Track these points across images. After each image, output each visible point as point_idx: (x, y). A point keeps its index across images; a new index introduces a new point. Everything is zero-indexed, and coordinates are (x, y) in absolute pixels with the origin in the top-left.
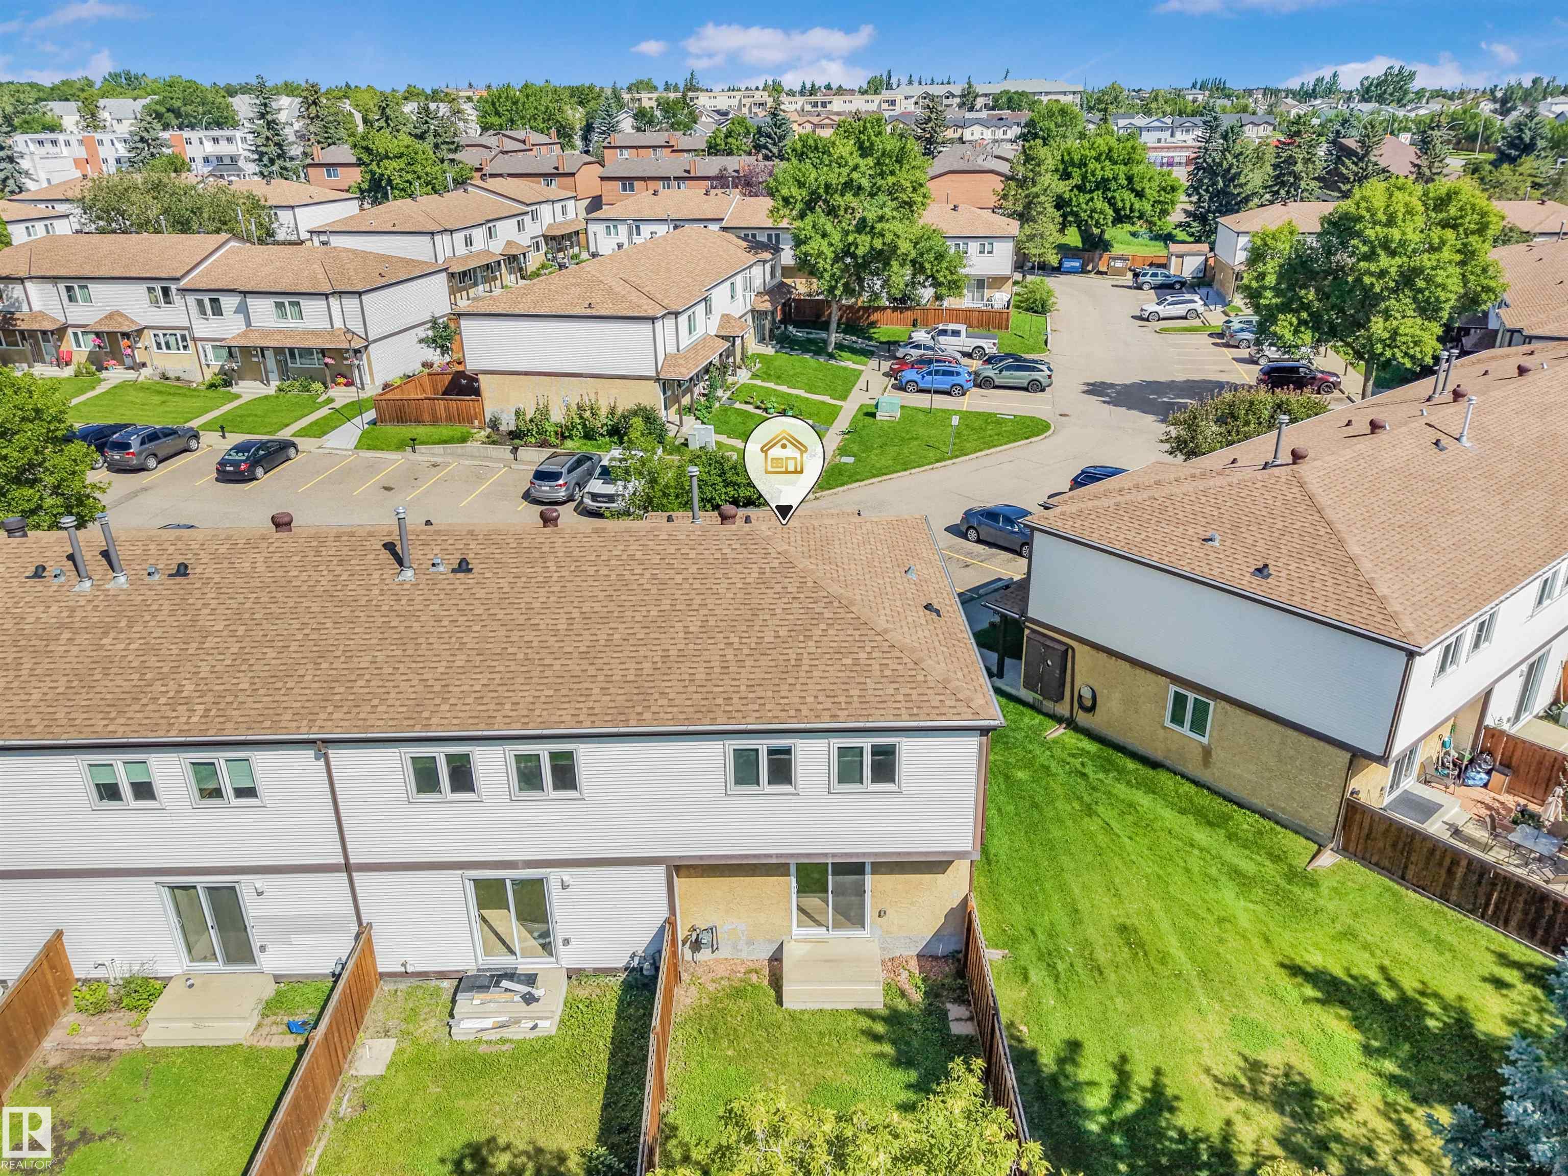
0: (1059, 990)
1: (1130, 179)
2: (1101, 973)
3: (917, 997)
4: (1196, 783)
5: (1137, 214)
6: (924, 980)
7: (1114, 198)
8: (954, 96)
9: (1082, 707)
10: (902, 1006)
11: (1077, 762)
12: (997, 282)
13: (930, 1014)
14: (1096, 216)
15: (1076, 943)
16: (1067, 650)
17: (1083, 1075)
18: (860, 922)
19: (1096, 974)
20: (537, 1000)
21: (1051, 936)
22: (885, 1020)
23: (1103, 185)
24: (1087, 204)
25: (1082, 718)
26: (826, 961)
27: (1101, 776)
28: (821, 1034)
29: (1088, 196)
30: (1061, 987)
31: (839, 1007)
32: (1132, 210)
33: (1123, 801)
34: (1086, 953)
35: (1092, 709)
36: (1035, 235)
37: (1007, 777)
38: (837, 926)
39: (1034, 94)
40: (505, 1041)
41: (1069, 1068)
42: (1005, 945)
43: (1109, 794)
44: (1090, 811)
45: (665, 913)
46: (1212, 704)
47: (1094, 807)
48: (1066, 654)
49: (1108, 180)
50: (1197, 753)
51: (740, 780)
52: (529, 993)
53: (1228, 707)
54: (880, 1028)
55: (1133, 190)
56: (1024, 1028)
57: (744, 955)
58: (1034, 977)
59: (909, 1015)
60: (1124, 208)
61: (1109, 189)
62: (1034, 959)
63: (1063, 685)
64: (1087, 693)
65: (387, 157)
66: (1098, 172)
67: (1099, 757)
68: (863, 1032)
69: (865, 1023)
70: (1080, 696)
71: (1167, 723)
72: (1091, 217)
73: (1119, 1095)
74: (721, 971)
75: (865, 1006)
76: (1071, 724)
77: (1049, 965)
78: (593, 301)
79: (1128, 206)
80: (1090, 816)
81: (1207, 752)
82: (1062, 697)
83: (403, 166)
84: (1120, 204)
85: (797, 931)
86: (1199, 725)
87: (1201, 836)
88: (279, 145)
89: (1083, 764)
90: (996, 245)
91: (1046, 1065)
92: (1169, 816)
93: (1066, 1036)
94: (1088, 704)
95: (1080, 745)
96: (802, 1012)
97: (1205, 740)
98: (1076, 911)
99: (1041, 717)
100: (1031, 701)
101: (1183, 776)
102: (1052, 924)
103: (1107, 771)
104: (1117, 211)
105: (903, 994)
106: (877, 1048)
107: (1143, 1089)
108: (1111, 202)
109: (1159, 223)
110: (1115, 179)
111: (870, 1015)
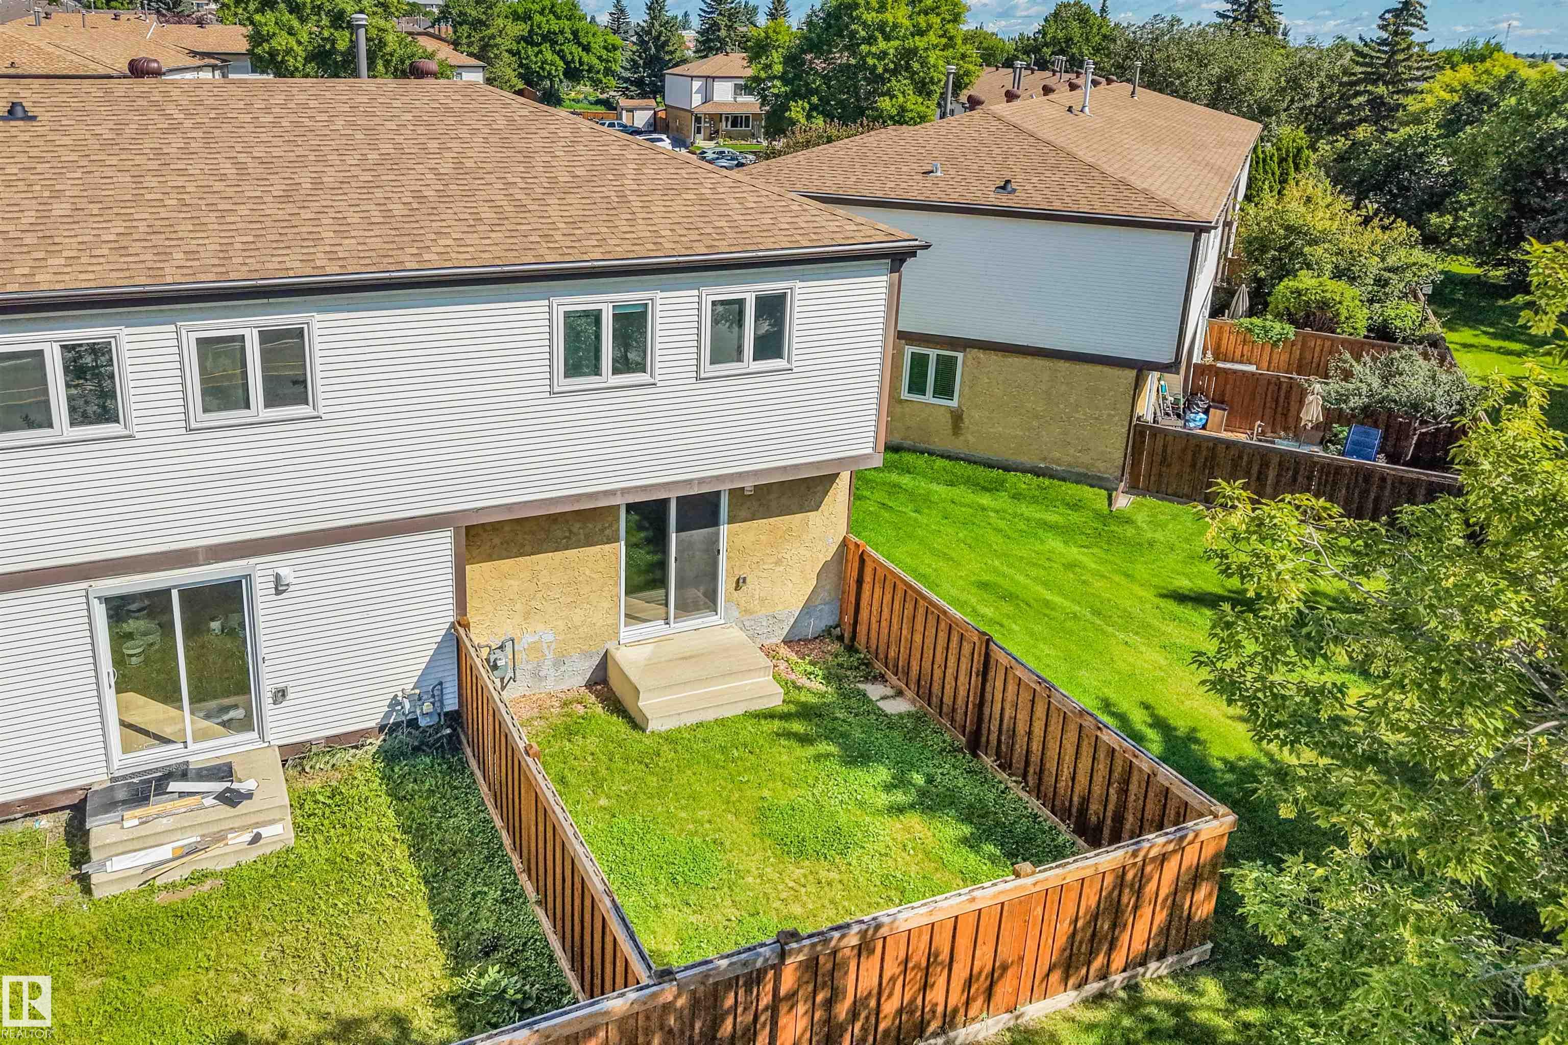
1: (575, 33)
3: (817, 684)
4: (949, 458)
5: (586, 68)
6: (812, 665)
7: (562, 51)
10: (806, 697)
13: (846, 699)
14: (548, 67)
23: (549, 38)
24: (536, 56)
26: (681, 660)
29: (536, 49)
32: (581, 63)
45: (450, 611)
46: (960, 356)
49: (555, 33)
50: (946, 420)
52: (228, 790)
53: (981, 355)
54: (800, 727)
55: (579, 44)
57: (550, 686)
59: (823, 706)
60: (573, 61)
61: (556, 42)
66: (543, 25)
68: (779, 736)
69: (772, 725)
71: (906, 394)
72: (543, 69)
75: (758, 708)
79: (577, 58)
81: (957, 417)
84: (569, 58)
86: (945, 388)
96: (681, 727)
97: (954, 403)
104: (567, 63)
105: (800, 687)
106: (813, 750)
108: (561, 54)
109: (604, 81)
110: (562, 32)
111: (774, 716)
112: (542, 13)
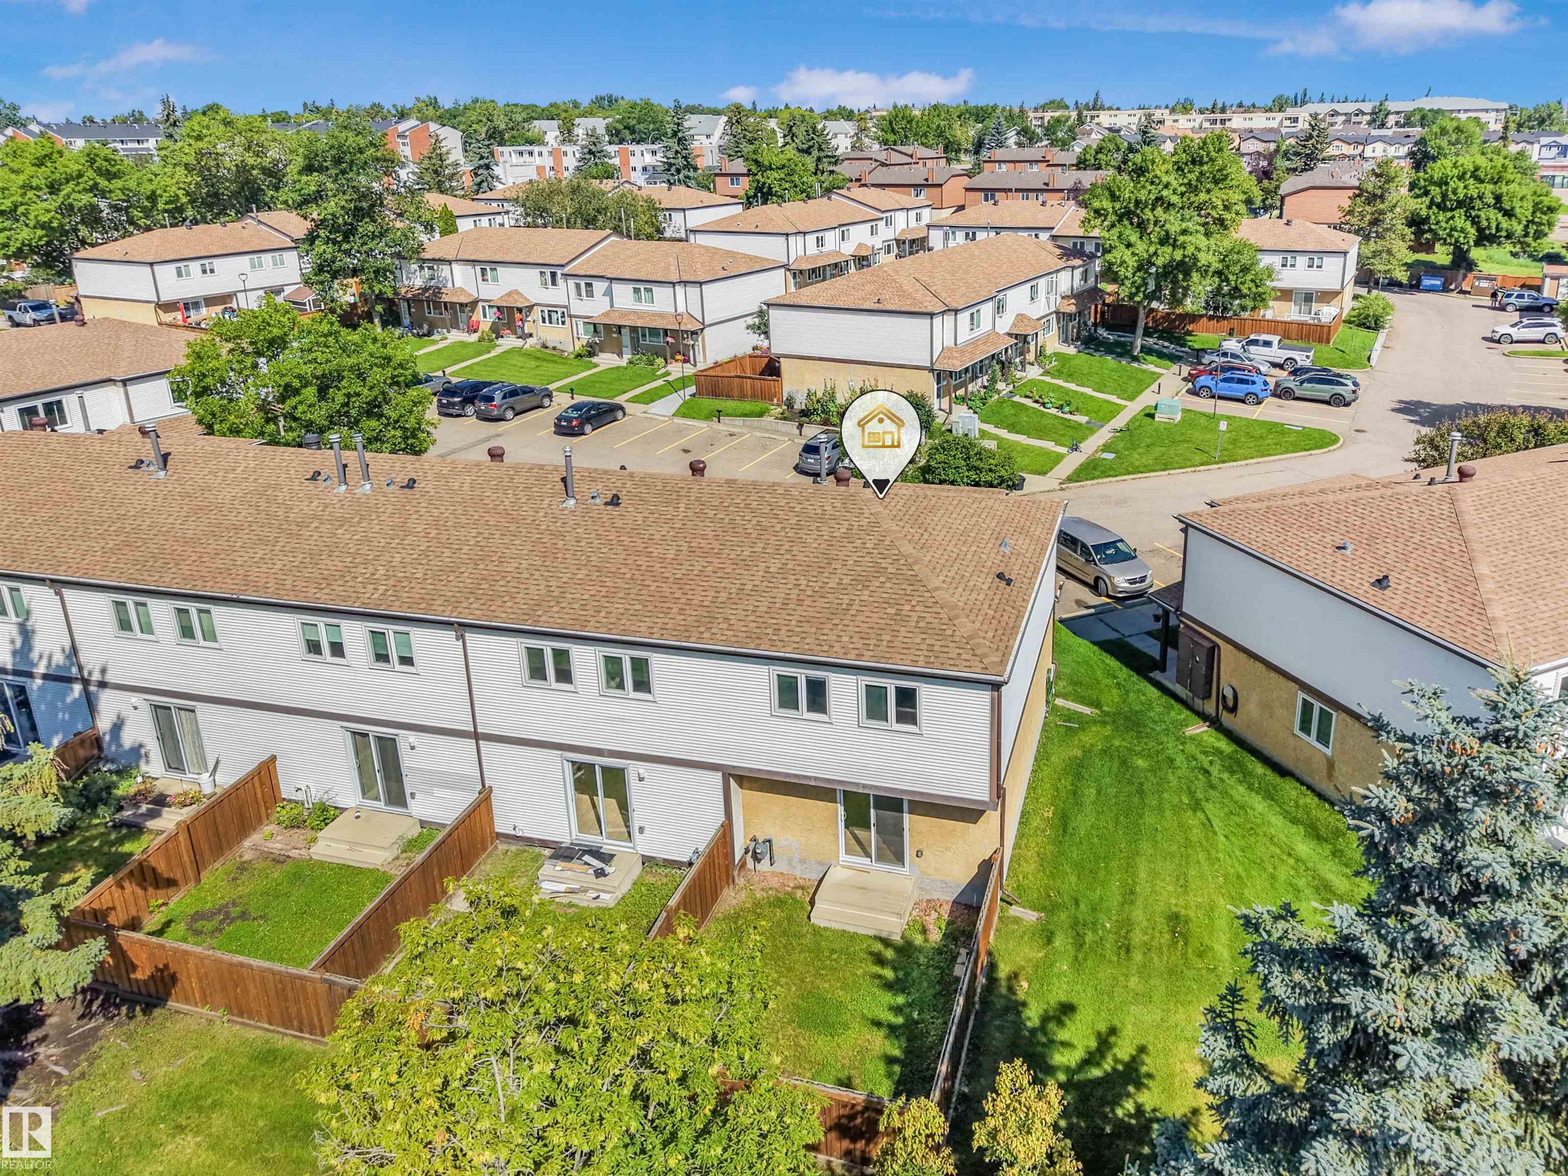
0: (1076, 957)
1: (1498, 198)
2: (1128, 951)
3: (936, 937)
4: (1320, 796)
5: (1504, 234)
6: (949, 924)
7: (1478, 217)
8: (1363, 113)
9: (1225, 707)
10: (918, 940)
11: (1205, 761)
12: (1327, 296)
13: (940, 953)
14: (1456, 234)
15: (1117, 921)
16: (1213, 648)
17: (1063, 1035)
18: (899, 858)
19: (1123, 952)
20: (606, 875)
21: (1094, 909)
22: (899, 950)
23: (1466, 203)
24: (1447, 222)
25: (1226, 718)
26: (861, 888)
27: (1225, 776)
28: (833, 951)
29: (1449, 214)
30: (1080, 956)
31: (861, 931)
32: (1498, 229)
33: (1236, 803)
34: (1123, 933)
35: (1233, 710)
36: (1381, 252)
37: (1124, 763)
38: (880, 858)
39: (1452, 111)
40: (570, 905)
41: (1052, 1026)
42: (1043, 909)
43: (1225, 794)
44: (1196, 806)
45: (722, 818)
46: (1335, 714)
47: (1203, 803)
48: (1213, 650)
49: (1472, 198)
50: (1322, 765)
51: (783, 704)
52: (602, 869)
53: (1348, 719)
54: (889, 954)
55: (1500, 209)
56: (1025, 985)
57: (798, 874)
58: (1057, 943)
59: (920, 950)
60: (1489, 227)
61: (1473, 208)
62: (1066, 926)
63: (1210, 683)
64: (1229, 694)
65: (771, 169)
66: (1460, 190)
67: (1230, 758)
68: (872, 954)
69: (878, 947)
70: (1224, 697)
71: (1297, 731)
72: (1451, 236)
73: (1090, 1060)
74: (774, 882)
75: (884, 935)
76: (1215, 723)
77: (1078, 934)
78: (882, 297)
79: (1494, 225)
80: (1195, 811)
81: (1331, 764)
82: (1210, 696)
83: (783, 176)
84: (1484, 223)
85: (843, 857)
86: (1323, 737)
87: (1304, 848)
88: (685, 158)
89: (1211, 762)
90: (1327, 260)
91: (1029, 1019)
92: (1277, 823)
93: (1063, 998)
94: (1230, 703)
95: (1217, 744)
96: (826, 929)
97: (1328, 752)
98: (1132, 892)
99: (1188, 713)
100: (1184, 697)
101: (1309, 787)
102: (1101, 899)
103: (1232, 773)
104: (1480, 230)
105: (924, 931)
106: (877, 969)
107: (1116, 1061)
108: (1475, 221)
109: (1533, 244)
110: (1481, 197)
111: (886, 942)
112: (1461, 177)
